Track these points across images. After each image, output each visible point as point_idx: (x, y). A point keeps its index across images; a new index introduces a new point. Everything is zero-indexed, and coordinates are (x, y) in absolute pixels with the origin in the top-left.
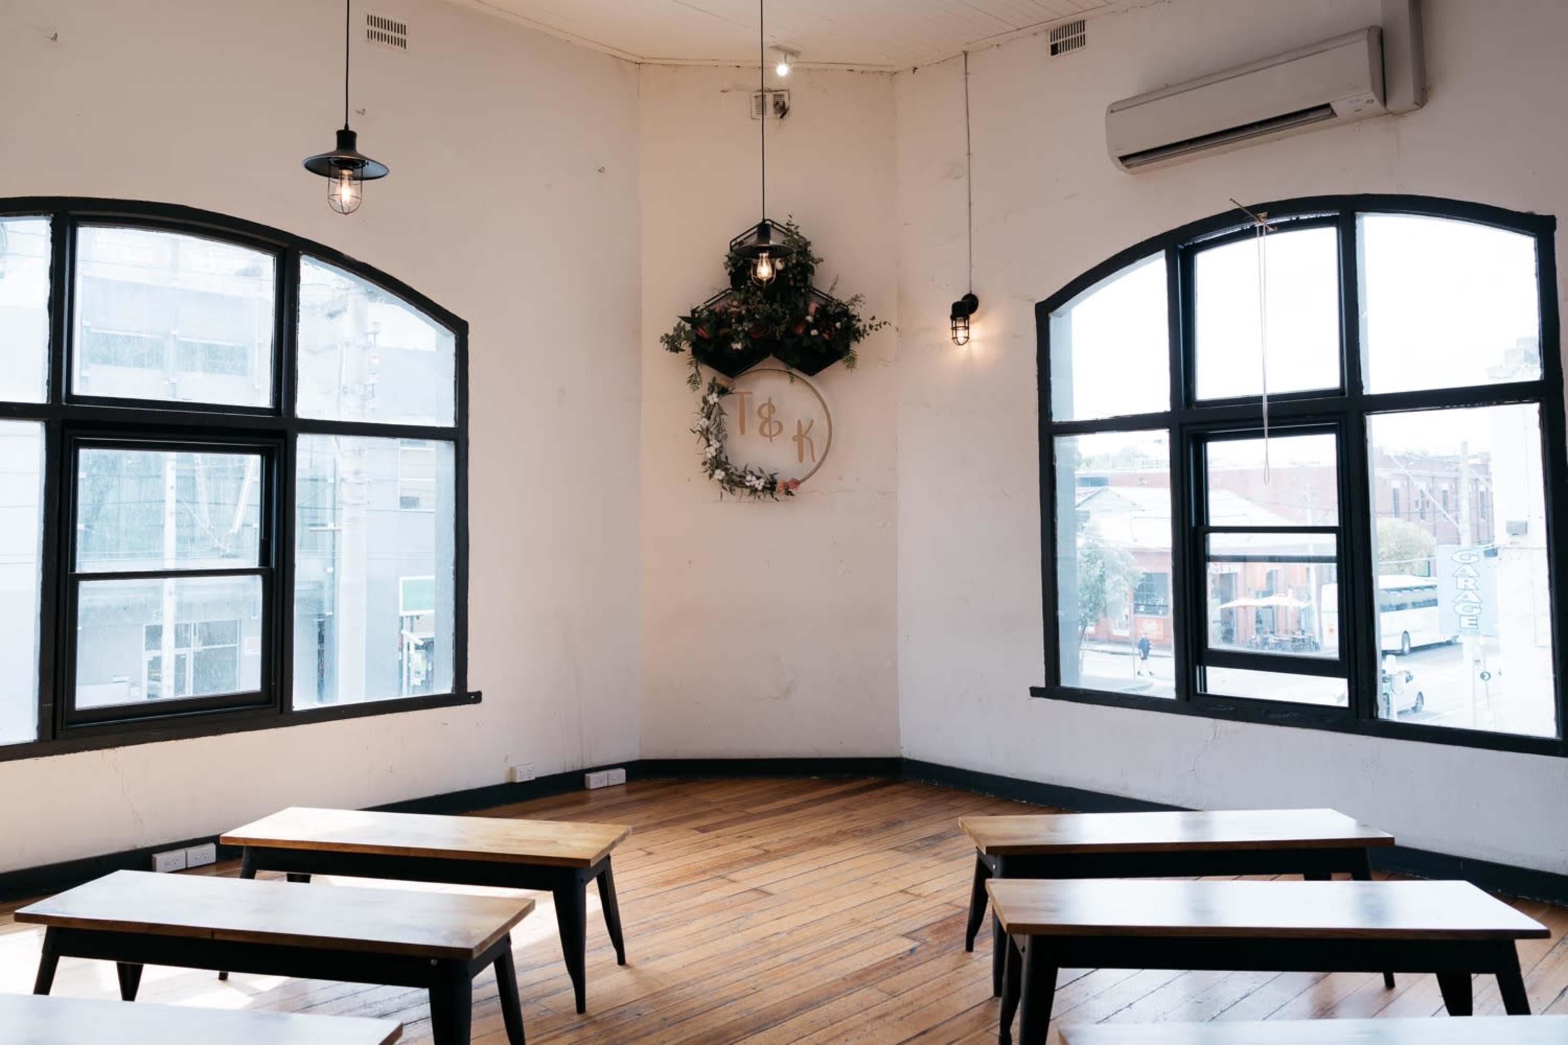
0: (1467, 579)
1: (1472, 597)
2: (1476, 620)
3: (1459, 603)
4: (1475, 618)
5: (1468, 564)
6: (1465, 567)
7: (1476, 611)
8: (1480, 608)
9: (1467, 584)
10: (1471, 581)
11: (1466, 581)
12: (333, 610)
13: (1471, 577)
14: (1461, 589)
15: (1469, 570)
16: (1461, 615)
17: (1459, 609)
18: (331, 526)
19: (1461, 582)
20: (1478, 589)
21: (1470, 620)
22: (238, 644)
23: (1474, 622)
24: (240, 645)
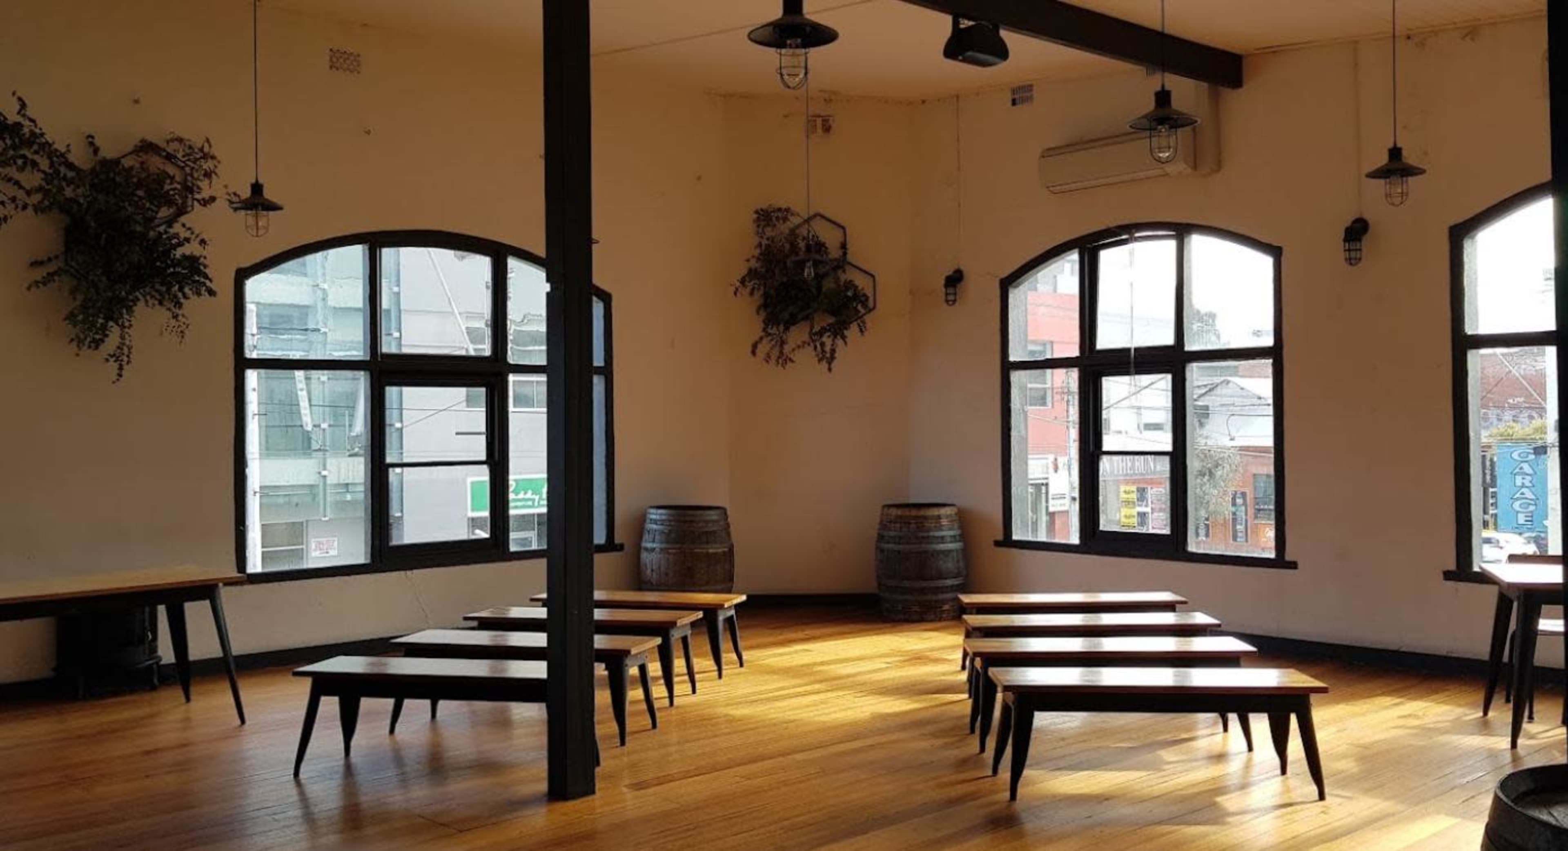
0: (1524, 477)
1: (1528, 494)
2: (1532, 516)
3: (1517, 499)
4: (1530, 514)
5: (1526, 462)
6: (1522, 465)
7: (1532, 508)
8: (1536, 505)
9: (1524, 481)
10: (1529, 478)
11: (1523, 479)
12: (402, 511)
13: (1527, 474)
14: (1519, 487)
15: (1526, 468)
16: (1518, 512)
17: (1517, 505)
18: (398, 425)
19: (1519, 481)
20: (1533, 486)
21: (1526, 516)
22: (304, 547)
23: (1530, 519)
24: (307, 546)
